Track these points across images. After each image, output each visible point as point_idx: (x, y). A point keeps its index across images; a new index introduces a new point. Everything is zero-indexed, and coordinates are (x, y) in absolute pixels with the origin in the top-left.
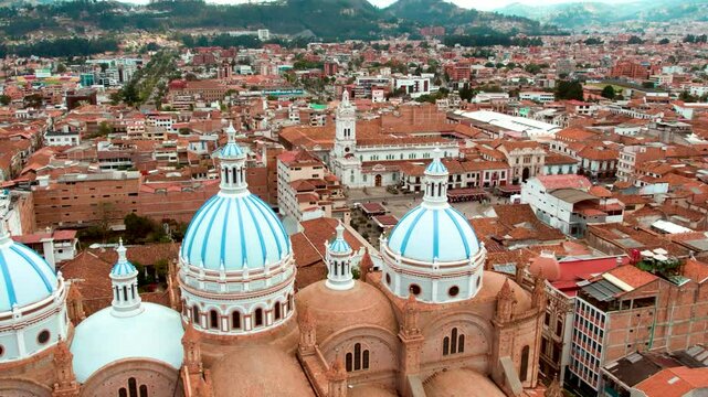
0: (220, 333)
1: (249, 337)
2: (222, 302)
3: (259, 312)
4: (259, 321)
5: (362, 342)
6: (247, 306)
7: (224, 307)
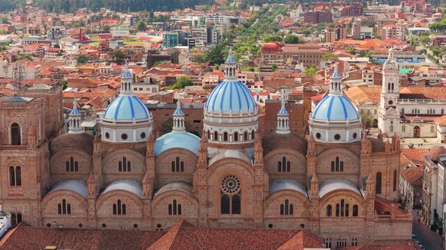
0: (218, 143)
1: (231, 145)
2: (220, 128)
3: (236, 134)
4: (236, 139)
5: (287, 157)
6: (231, 130)
7: (220, 130)
